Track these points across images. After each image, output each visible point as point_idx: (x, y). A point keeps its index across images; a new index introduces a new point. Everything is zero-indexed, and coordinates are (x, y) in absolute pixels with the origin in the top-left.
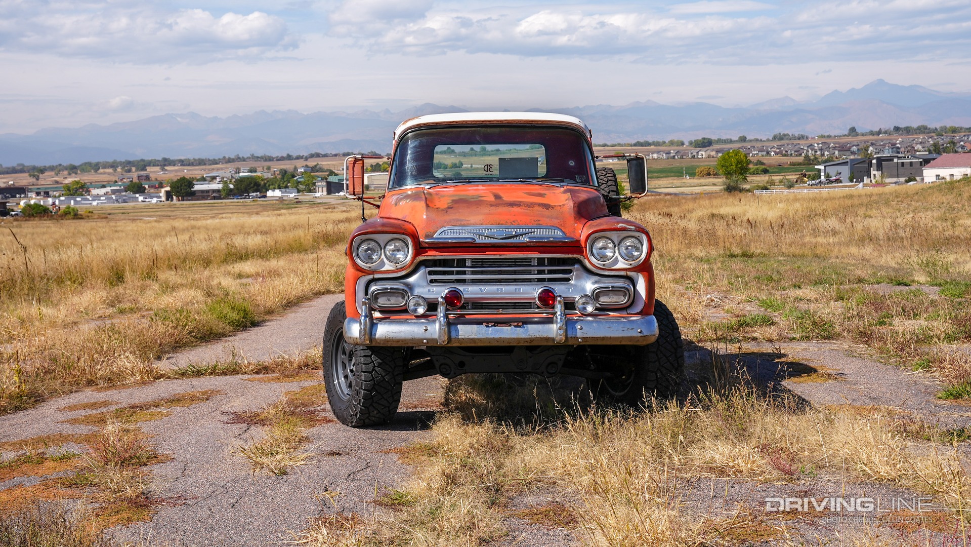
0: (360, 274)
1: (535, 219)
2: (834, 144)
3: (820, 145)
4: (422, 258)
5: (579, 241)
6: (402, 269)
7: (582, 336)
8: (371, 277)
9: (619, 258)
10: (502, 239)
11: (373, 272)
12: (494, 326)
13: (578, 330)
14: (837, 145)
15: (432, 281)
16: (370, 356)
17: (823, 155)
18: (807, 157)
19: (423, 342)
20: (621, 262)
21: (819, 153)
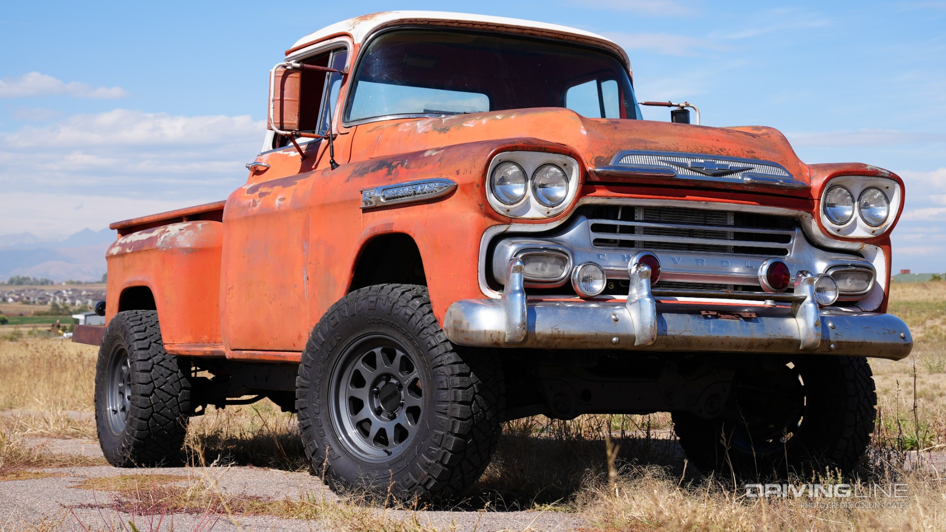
0: (489, 222)
1: (747, 148)
2: (87, 291)
3: (70, 293)
4: (588, 200)
5: (808, 189)
6: (555, 217)
7: (836, 340)
8: (502, 229)
9: (860, 220)
10: (715, 175)
11: (510, 221)
12: (716, 317)
13: (830, 330)
14: (90, 293)
15: (598, 242)
16: (468, 375)
17: (73, 304)
18: (55, 306)
19: (611, 342)
20: (861, 226)
21: (68, 301)
